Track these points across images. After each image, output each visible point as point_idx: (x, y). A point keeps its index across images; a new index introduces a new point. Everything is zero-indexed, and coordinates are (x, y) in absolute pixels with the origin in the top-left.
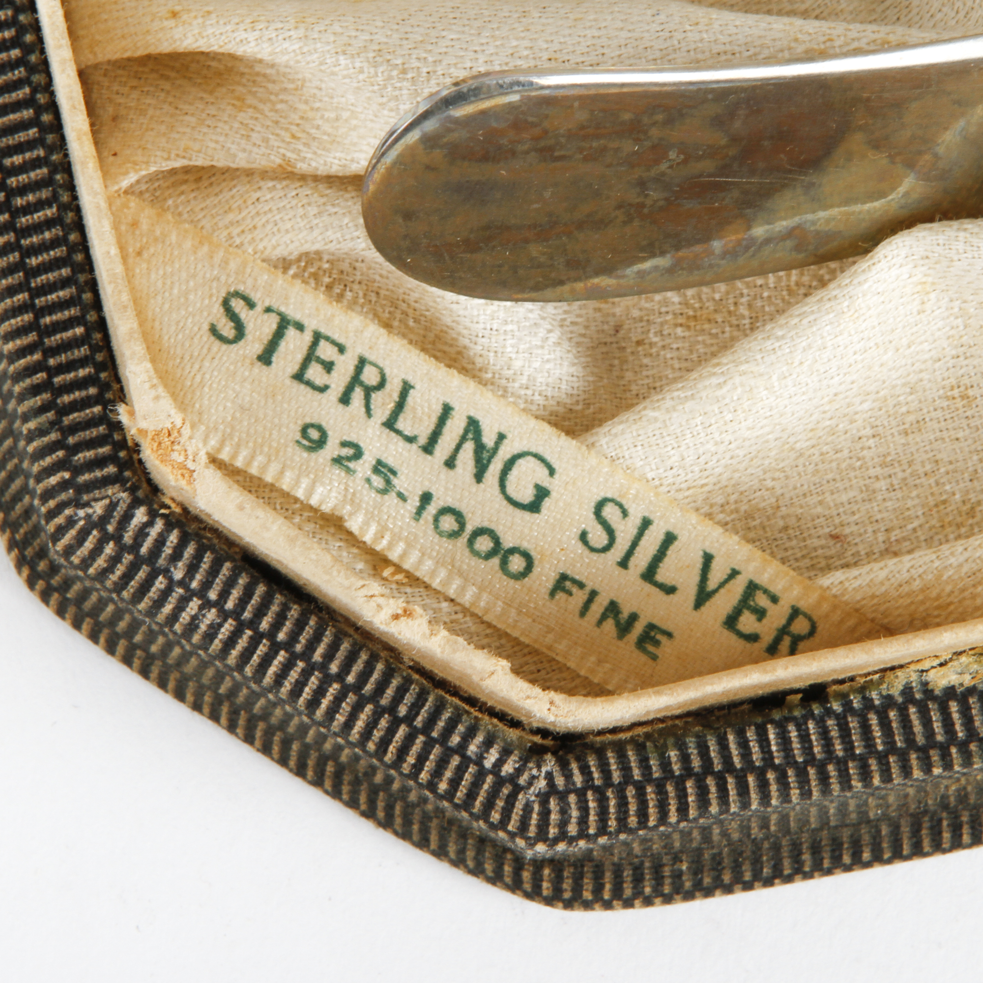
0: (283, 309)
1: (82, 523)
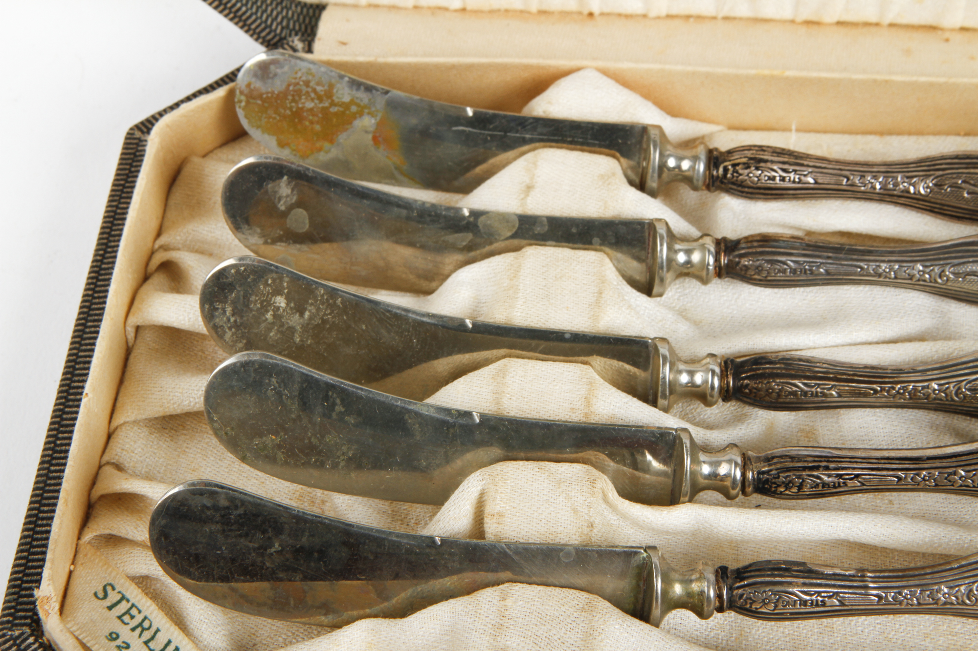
0: (125, 593)
1: (8, 637)
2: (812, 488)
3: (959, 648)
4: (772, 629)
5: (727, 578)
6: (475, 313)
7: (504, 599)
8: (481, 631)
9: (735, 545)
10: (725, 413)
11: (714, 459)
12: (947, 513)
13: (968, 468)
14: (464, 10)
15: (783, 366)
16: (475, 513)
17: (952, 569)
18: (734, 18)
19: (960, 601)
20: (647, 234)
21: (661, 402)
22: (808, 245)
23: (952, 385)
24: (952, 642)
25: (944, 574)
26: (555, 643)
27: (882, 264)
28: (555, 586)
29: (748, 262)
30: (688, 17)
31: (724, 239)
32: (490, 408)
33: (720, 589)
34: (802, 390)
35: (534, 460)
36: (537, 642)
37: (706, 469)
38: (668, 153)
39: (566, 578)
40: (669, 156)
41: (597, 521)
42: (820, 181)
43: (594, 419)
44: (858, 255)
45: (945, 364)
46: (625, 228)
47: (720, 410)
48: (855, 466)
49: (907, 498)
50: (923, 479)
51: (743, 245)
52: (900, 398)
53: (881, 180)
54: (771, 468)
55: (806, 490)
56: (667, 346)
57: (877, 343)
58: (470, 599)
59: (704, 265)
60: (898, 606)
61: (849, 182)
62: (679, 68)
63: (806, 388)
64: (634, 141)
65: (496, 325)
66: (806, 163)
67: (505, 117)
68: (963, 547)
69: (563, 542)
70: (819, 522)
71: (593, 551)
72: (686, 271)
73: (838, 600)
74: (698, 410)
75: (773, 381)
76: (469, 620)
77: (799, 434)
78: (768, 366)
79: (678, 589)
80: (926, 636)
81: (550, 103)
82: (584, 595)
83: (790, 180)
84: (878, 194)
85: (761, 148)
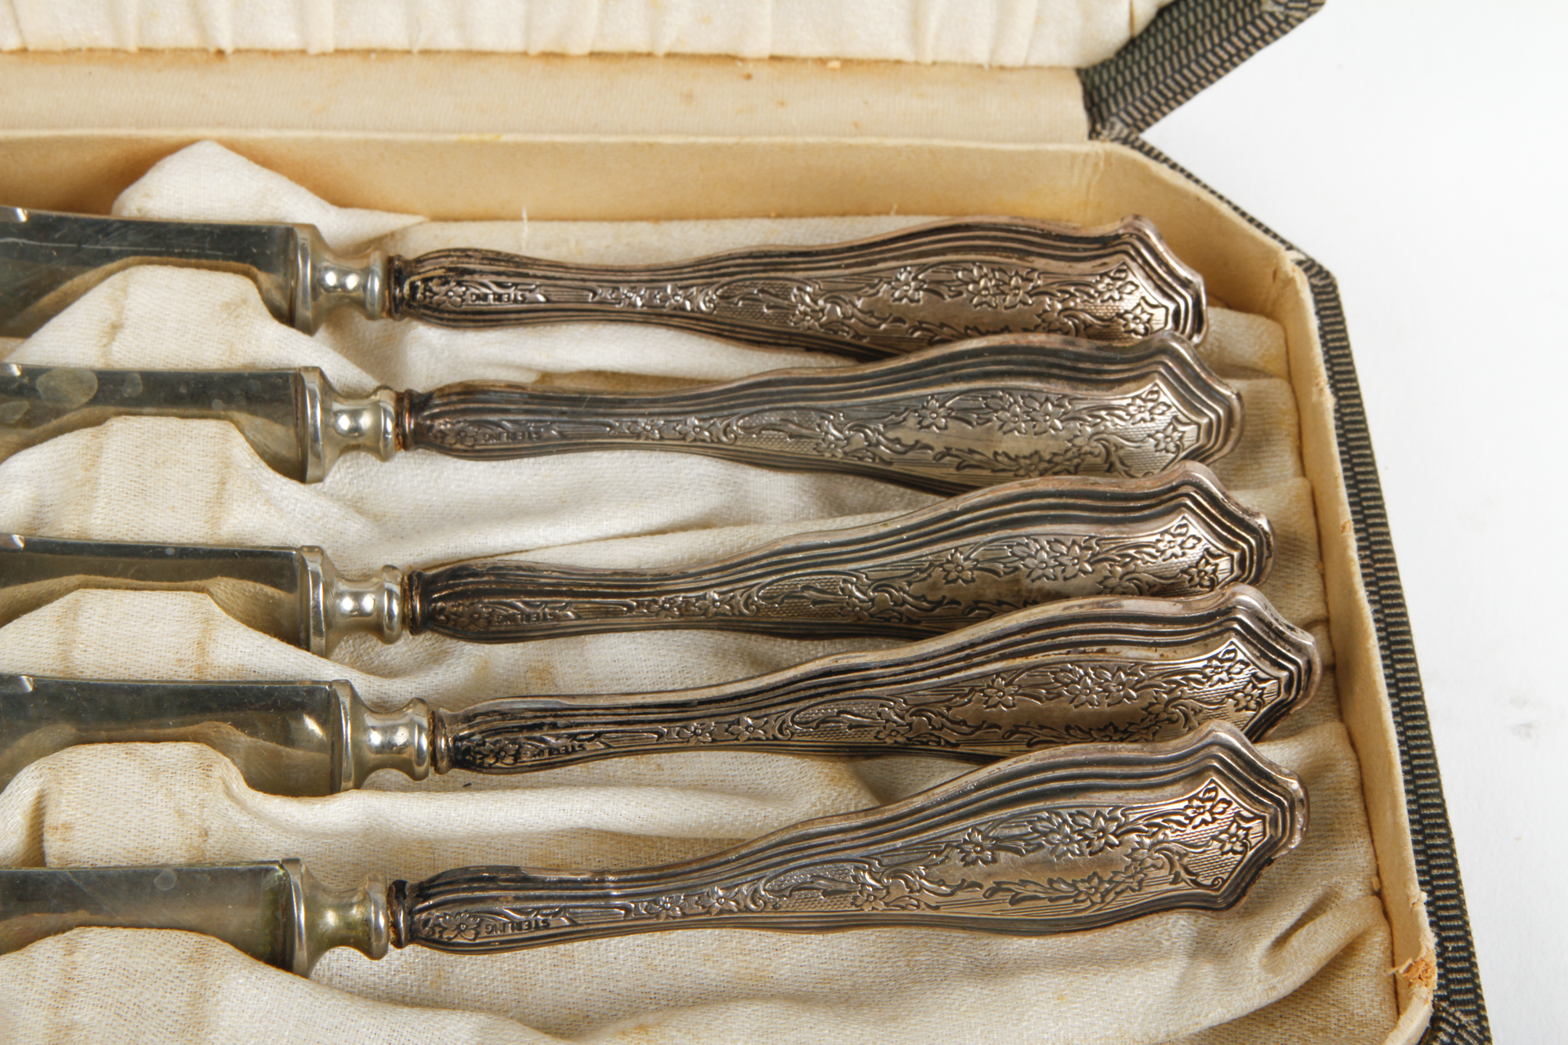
2: (535, 756)
3: (754, 972)
4: (484, 965)
5: (405, 897)
6: (37, 522)
7: (71, 953)
8: (36, 1003)
9: (428, 845)
10: (417, 650)
11: (389, 723)
12: (738, 779)
13: (757, 714)
14: (24, 51)
15: (493, 578)
16: (32, 826)
17: (728, 862)
18: (439, 52)
19: (742, 906)
20: (293, 391)
21: (315, 641)
22: (532, 397)
23: (738, 593)
24: (745, 964)
25: (717, 870)
26: (149, 1012)
27: (640, 420)
28: (151, 927)
29: (445, 424)
30: (367, 52)
31: (410, 394)
32: (54, 667)
33: (394, 914)
34: (522, 613)
35: (120, 741)
36: (121, 1012)
37: (376, 738)
38: (325, 264)
39: (166, 915)
40: (327, 269)
41: (215, 825)
42: (554, 298)
43: (212, 675)
44: (605, 407)
45: (728, 563)
46: (259, 383)
47: (407, 647)
48: (594, 719)
49: (682, 760)
50: (694, 733)
51: (438, 402)
52: (666, 616)
53: (642, 293)
54: (472, 731)
55: (526, 759)
56: (319, 559)
57: (639, 535)
58: (20, 957)
59: (378, 431)
60: (653, 921)
61: (597, 298)
62: (344, 135)
63: (528, 610)
64: (275, 249)
65: (61, 541)
66: (531, 272)
67: (77, 220)
68: (755, 827)
69: (162, 861)
70: (545, 806)
71: (203, 872)
72: (354, 442)
73: (567, 918)
74: (377, 649)
75: (479, 602)
76: (17, 987)
77: (529, 675)
78: (471, 579)
79: (331, 918)
80: (707, 957)
81: (147, 195)
82: (193, 938)
83: (509, 298)
84: (641, 313)
85: (465, 253)
